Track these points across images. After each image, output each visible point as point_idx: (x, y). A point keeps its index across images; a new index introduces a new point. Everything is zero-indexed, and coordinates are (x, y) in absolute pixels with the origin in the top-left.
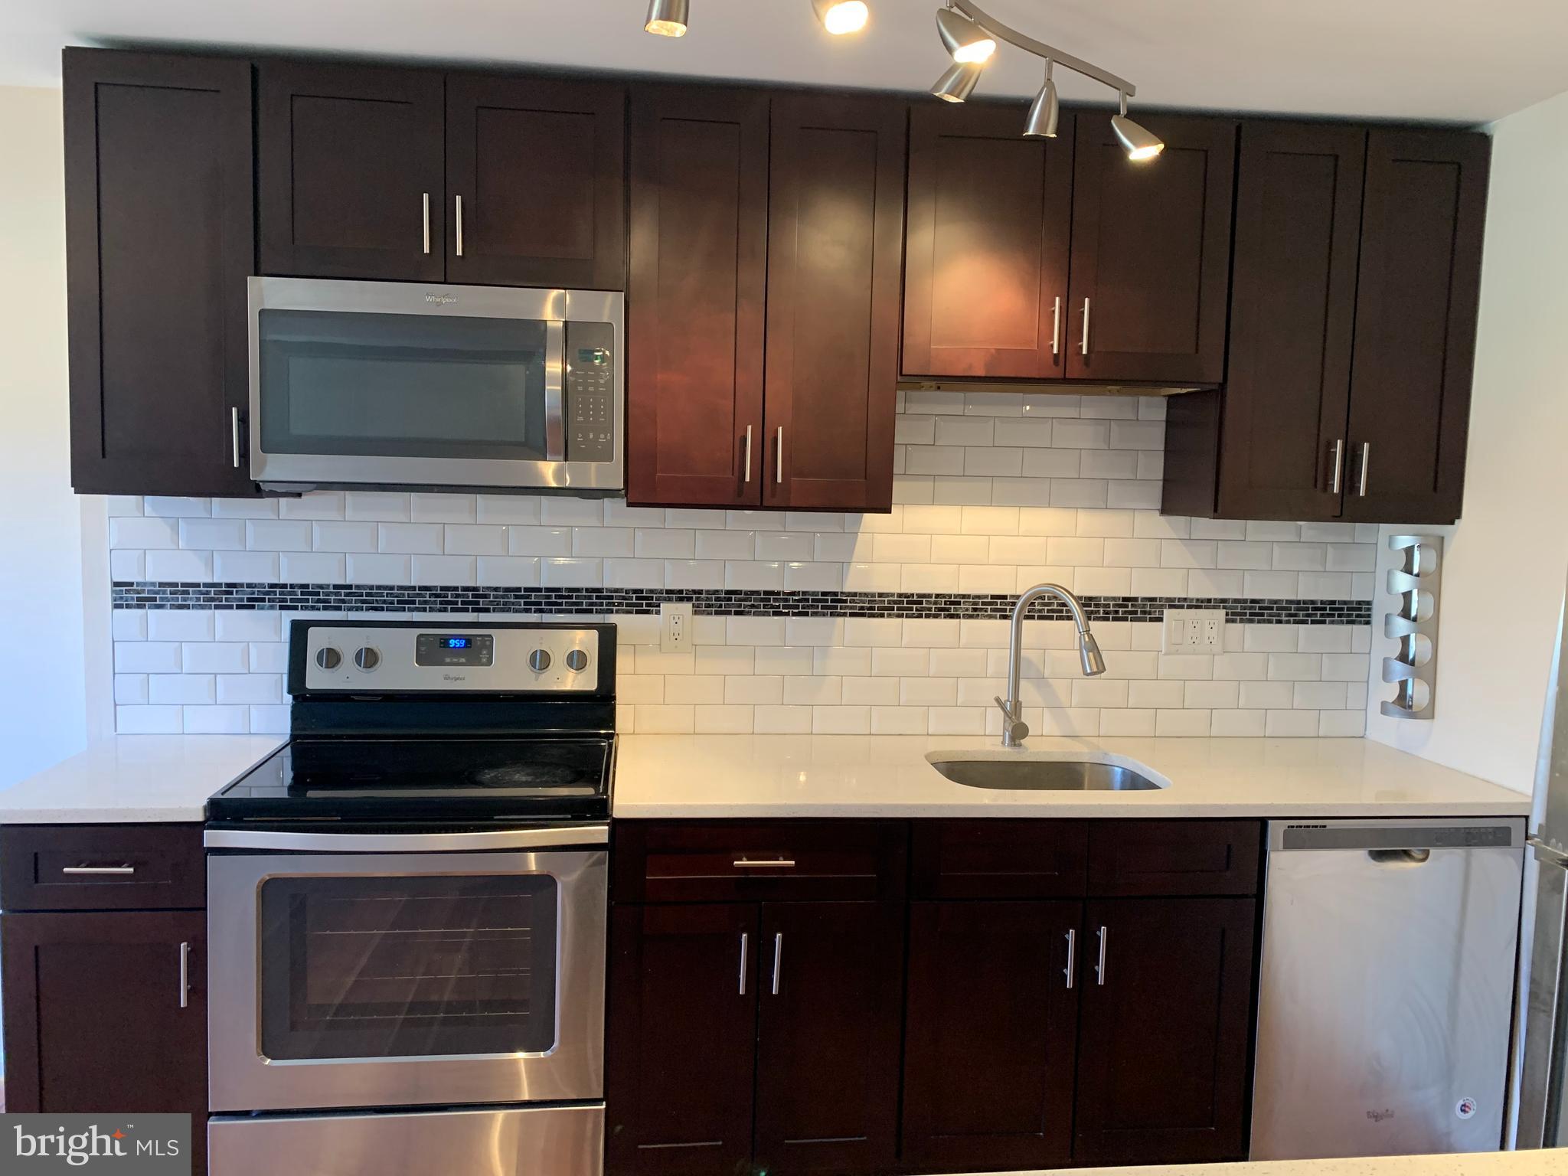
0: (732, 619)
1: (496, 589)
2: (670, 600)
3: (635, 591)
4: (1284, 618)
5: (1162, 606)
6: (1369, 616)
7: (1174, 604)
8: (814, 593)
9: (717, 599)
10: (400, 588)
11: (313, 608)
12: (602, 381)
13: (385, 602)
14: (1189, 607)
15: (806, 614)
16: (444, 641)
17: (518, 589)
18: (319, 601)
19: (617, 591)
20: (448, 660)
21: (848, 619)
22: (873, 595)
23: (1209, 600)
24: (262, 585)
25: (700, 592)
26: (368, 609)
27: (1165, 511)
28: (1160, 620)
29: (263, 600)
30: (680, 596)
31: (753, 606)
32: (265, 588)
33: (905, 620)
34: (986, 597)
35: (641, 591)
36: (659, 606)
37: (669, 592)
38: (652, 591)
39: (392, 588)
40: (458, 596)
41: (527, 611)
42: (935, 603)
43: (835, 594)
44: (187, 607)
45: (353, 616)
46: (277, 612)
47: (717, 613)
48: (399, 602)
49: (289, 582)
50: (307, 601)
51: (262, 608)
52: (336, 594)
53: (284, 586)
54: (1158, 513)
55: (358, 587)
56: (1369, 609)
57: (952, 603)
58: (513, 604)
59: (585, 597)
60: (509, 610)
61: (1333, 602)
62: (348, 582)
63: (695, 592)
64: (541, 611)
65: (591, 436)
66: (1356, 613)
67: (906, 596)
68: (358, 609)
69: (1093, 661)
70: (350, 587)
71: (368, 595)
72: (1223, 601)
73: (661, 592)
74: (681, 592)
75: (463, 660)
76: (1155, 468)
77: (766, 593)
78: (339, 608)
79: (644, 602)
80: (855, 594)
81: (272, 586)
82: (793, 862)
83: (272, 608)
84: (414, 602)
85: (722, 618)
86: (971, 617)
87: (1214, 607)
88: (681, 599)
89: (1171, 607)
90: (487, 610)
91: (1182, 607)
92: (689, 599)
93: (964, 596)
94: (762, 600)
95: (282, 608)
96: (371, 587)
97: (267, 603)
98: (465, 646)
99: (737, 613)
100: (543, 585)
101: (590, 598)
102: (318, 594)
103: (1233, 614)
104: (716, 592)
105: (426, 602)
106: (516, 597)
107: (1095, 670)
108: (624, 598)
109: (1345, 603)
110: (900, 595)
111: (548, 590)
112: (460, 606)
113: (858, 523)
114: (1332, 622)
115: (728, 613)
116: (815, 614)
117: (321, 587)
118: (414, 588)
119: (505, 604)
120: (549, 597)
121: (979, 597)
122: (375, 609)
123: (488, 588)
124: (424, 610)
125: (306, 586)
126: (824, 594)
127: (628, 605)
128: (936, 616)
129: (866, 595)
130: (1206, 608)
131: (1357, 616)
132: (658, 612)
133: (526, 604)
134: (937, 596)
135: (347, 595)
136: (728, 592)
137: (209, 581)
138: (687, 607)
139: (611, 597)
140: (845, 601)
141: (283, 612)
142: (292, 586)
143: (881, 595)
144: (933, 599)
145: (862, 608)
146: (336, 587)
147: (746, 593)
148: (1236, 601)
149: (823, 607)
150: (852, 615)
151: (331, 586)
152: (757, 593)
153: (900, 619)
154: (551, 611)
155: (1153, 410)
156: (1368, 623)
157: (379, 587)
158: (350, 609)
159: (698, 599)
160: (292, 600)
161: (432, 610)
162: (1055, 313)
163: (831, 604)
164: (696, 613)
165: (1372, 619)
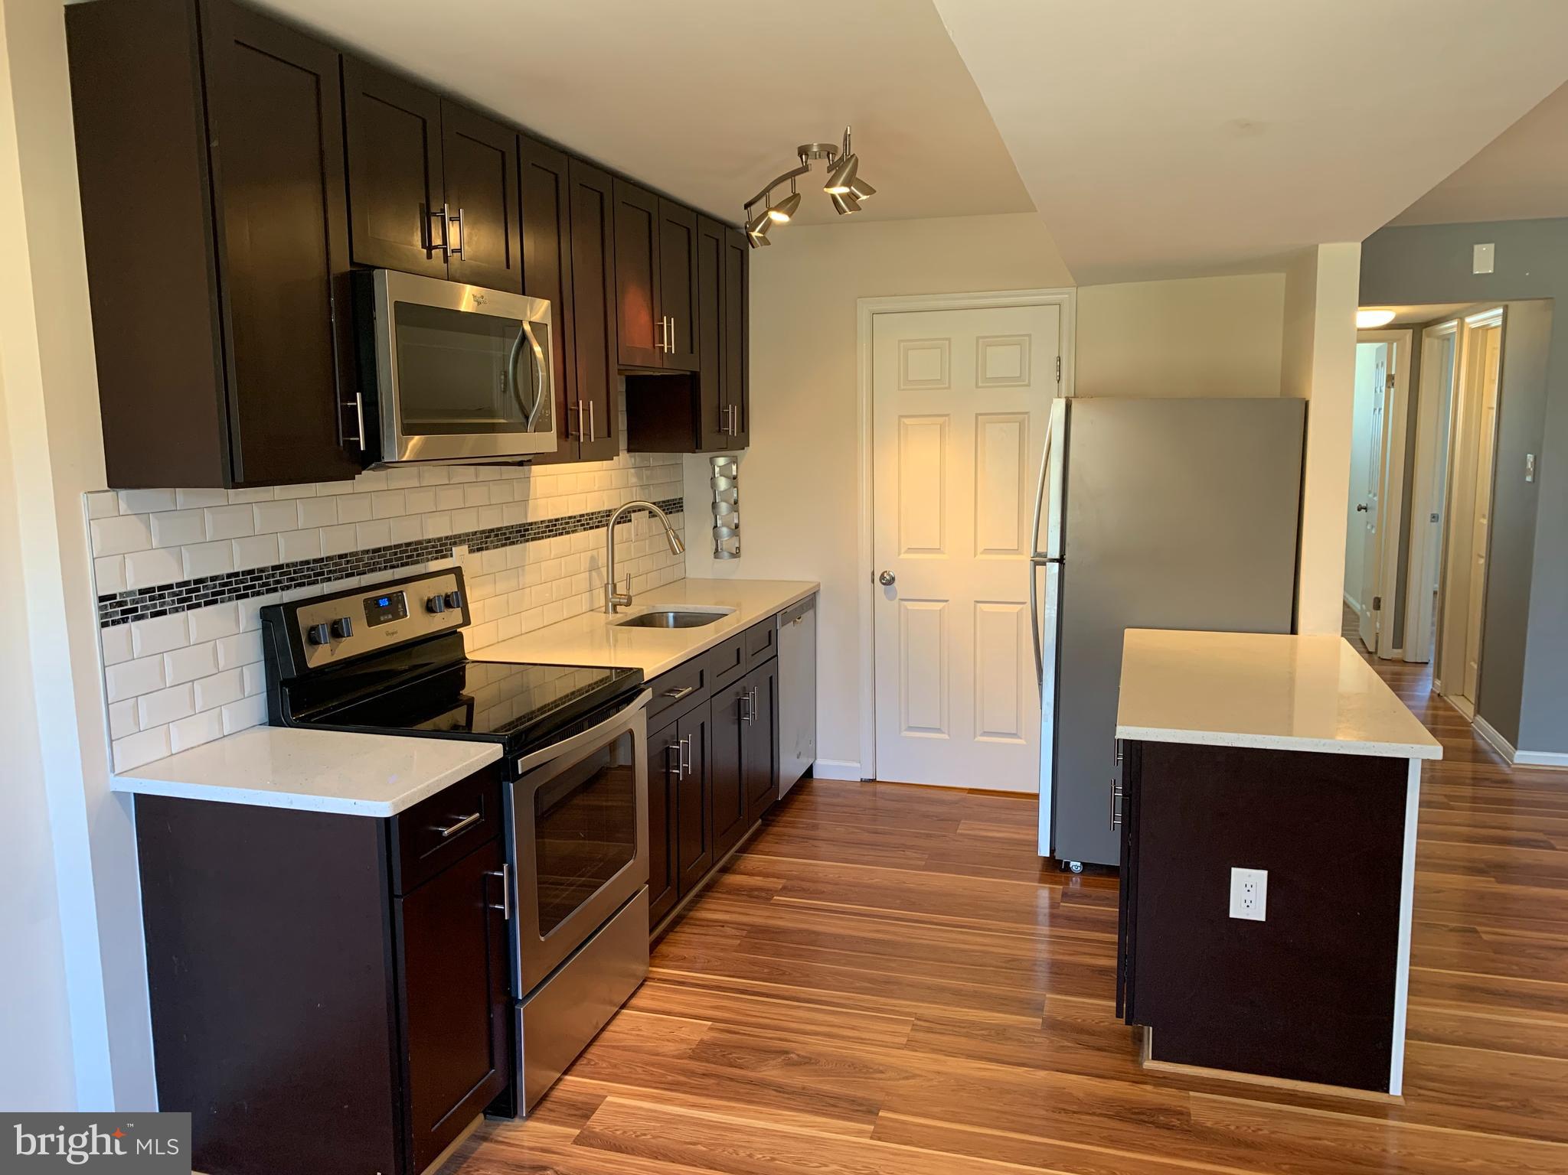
0: (486, 553)
2: (455, 544)
3: (438, 540)
6: (682, 506)
8: (516, 526)
9: (478, 539)
11: (259, 594)
13: (304, 577)
15: (514, 543)
16: (377, 602)
17: (379, 550)
18: (263, 585)
19: (430, 541)
20: (382, 619)
21: (531, 544)
22: (539, 523)
24: (222, 577)
25: (469, 534)
26: (295, 586)
27: (632, 450)
28: (630, 521)
29: (223, 592)
30: (461, 539)
31: (492, 541)
32: (223, 579)
33: (551, 539)
34: (578, 516)
35: (441, 539)
36: (451, 550)
37: (455, 537)
38: (446, 538)
39: (307, 562)
40: (348, 562)
41: (388, 568)
42: (561, 524)
43: (524, 525)
44: (163, 613)
46: (234, 602)
47: (478, 550)
48: (314, 575)
49: (240, 570)
50: (255, 586)
51: (221, 601)
52: (271, 576)
54: (626, 452)
55: (288, 565)
56: (682, 502)
57: (567, 523)
58: (377, 563)
59: (414, 550)
61: (673, 500)
63: (466, 535)
64: (394, 567)
66: (679, 505)
67: (551, 521)
70: (281, 566)
71: (295, 572)
73: (452, 538)
74: (461, 536)
75: (390, 616)
77: (497, 530)
79: (444, 547)
80: (531, 524)
81: (229, 576)
83: (230, 599)
84: (323, 574)
85: (481, 553)
86: (574, 532)
88: (461, 543)
92: (465, 541)
93: (570, 518)
94: (496, 536)
95: (237, 598)
97: (226, 595)
98: (389, 605)
99: (487, 548)
100: (392, 543)
101: (418, 550)
102: (261, 578)
104: (476, 533)
105: (330, 572)
108: (433, 546)
109: (676, 500)
110: (548, 521)
113: (530, 471)
114: (674, 512)
115: (483, 549)
116: (518, 542)
117: (261, 570)
118: (323, 560)
119: (374, 564)
120: (396, 554)
121: (575, 517)
122: (299, 585)
123: (363, 552)
125: (253, 571)
126: (520, 526)
127: (437, 552)
128: (562, 534)
129: (536, 523)
131: (680, 507)
132: (453, 555)
133: (385, 562)
134: (561, 519)
135: (279, 575)
136: (480, 533)
137: (180, 580)
138: (466, 548)
139: (427, 548)
140: (528, 530)
141: (239, 601)
143: (541, 522)
144: (560, 522)
145: (535, 534)
146: (274, 568)
147: (489, 531)
149: (520, 536)
150: (532, 539)
151: (270, 569)
152: (494, 530)
153: (549, 539)
154: (398, 566)
156: (683, 510)
158: (281, 589)
159: (468, 540)
160: (244, 588)
162: (663, 326)
163: (521, 534)
164: (471, 551)
165: (685, 508)
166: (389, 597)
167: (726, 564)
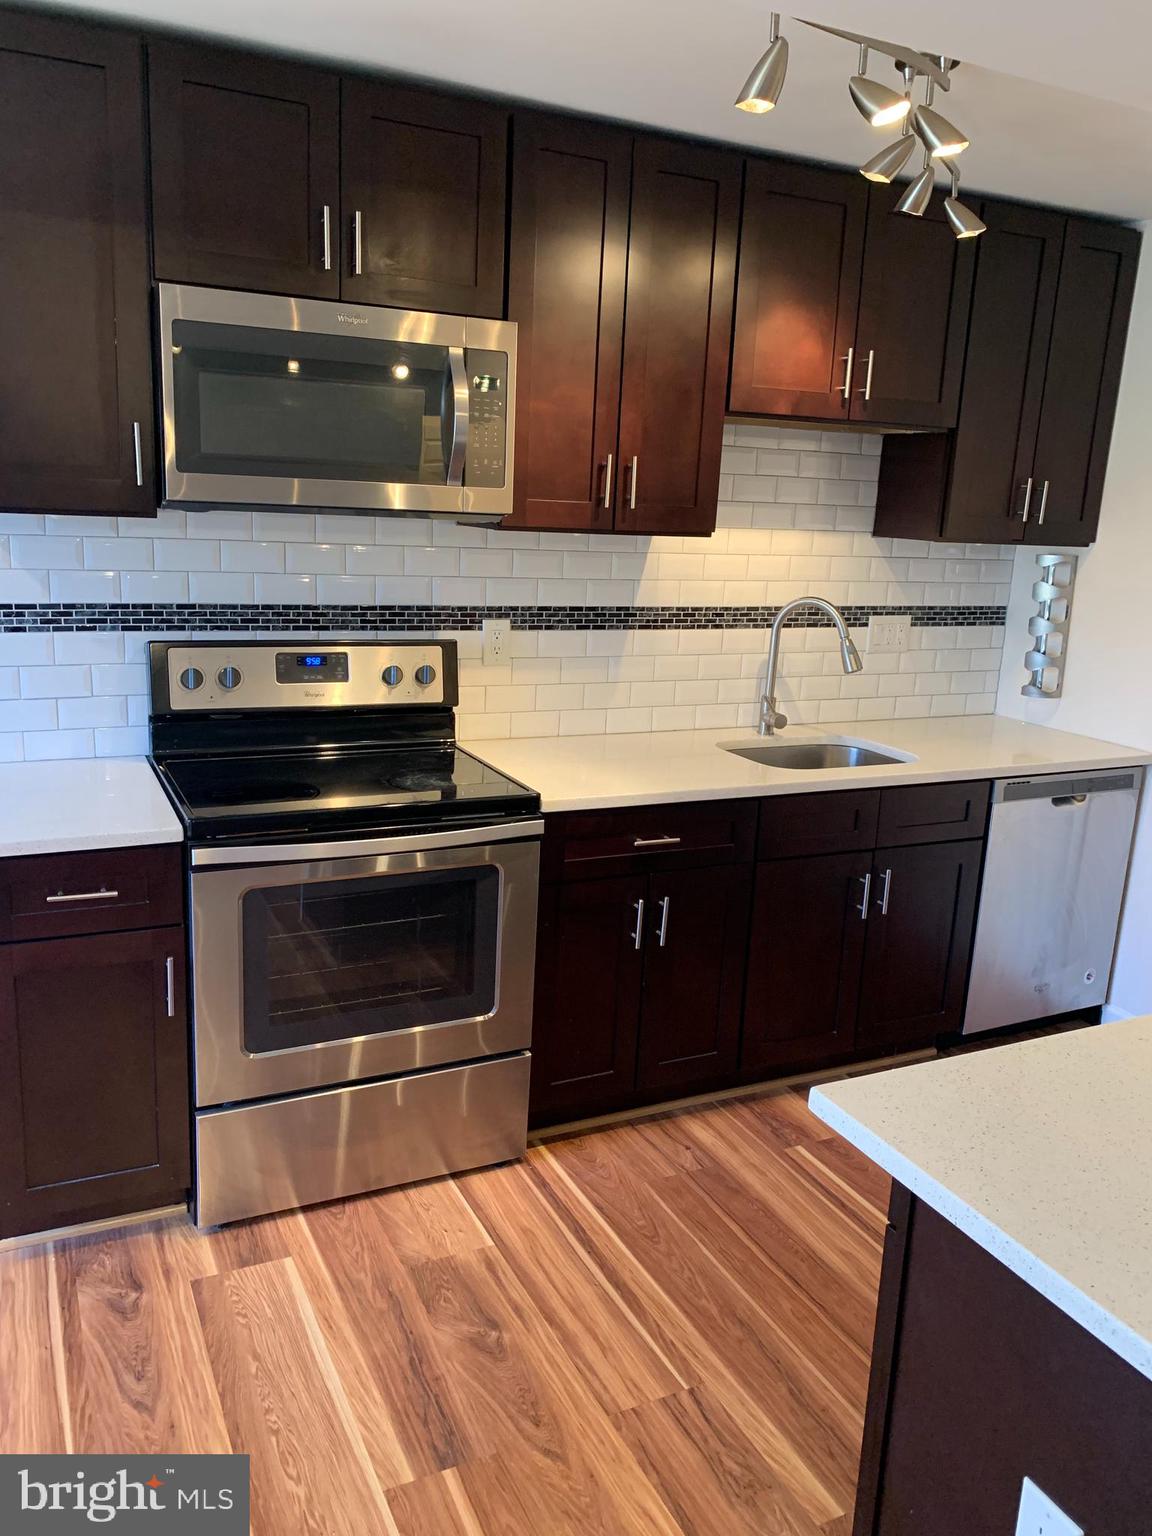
0: (543, 633)
1: (335, 607)
2: (490, 616)
3: (460, 609)
4: (949, 622)
5: (868, 614)
6: (1004, 618)
7: (876, 611)
8: (611, 609)
9: (531, 615)
10: (244, 607)
11: (156, 629)
12: (496, 409)
13: (228, 621)
14: (887, 614)
15: (603, 628)
16: (301, 659)
17: (355, 608)
18: (163, 621)
19: (444, 608)
20: (306, 677)
21: (638, 632)
22: (657, 609)
23: (900, 608)
24: (103, 606)
25: (516, 609)
26: (213, 628)
27: (876, 533)
28: (866, 625)
29: (105, 621)
30: (498, 612)
31: (560, 621)
32: (106, 608)
33: (681, 631)
34: (743, 609)
35: (466, 608)
36: (481, 622)
37: (490, 609)
38: (474, 608)
39: (235, 607)
40: (299, 614)
41: (363, 628)
42: (705, 615)
43: (627, 609)
44: (21, 630)
45: (198, 636)
47: (531, 628)
48: (243, 621)
49: (131, 602)
50: (150, 621)
51: (104, 629)
52: (179, 614)
53: (126, 606)
54: (870, 535)
55: (201, 606)
56: (1004, 613)
57: (717, 615)
58: (350, 622)
59: (416, 615)
60: (346, 628)
61: (982, 608)
62: (192, 602)
63: (512, 608)
64: (376, 628)
65: (486, 462)
66: (995, 616)
67: (683, 609)
68: (202, 628)
69: (853, 662)
70: (193, 606)
71: (211, 614)
72: (910, 608)
73: (483, 609)
74: (500, 608)
75: (320, 677)
76: (870, 496)
77: (572, 609)
78: (182, 628)
79: (468, 618)
80: (643, 609)
81: (113, 606)
82: (678, 839)
83: (114, 629)
84: (257, 621)
85: (535, 632)
86: (731, 627)
87: (904, 614)
88: (500, 616)
89: (875, 614)
90: (326, 628)
91: (881, 614)
92: (508, 616)
93: (727, 609)
94: (568, 615)
95: (124, 629)
96: (215, 607)
97: (109, 624)
98: (321, 664)
99: (548, 628)
100: (378, 603)
101: (421, 615)
102: (161, 614)
103: (916, 619)
104: (530, 608)
105: (268, 621)
106: (353, 615)
107: (855, 668)
108: (450, 615)
109: (989, 608)
110: (678, 609)
111: (383, 608)
112: (301, 624)
113: (648, 544)
114: (980, 624)
115: (540, 628)
116: (611, 627)
117: (163, 606)
118: (257, 607)
119: (343, 621)
120: (383, 615)
121: (737, 609)
122: (219, 628)
123: (327, 607)
124: (268, 628)
125: (149, 606)
126: (619, 609)
127: (454, 622)
128: (705, 627)
129: (651, 609)
130: (898, 614)
131: (997, 618)
132: (480, 628)
133: (362, 621)
134: (707, 609)
135: (190, 614)
136: (541, 609)
137: (45, 602)
138: (506, 623)
139: (439, 615)
140: (635, 615)
141: (126, 633)
142: (135, 606)
143: (663, 609)
144: (704, 612)
145: (648, 621)
146: (180, 606)
147: (555, 609)
148: (919, 608)
149: (618, 621)
150: (641, 627)
151: (174, 606)
152: (564, 609)
153: (677, 631)
154: (385, 629)
155: (872, 447)
156: (1003, 624)
157: (223, 606)
158: (193, 629)
159: (514, 615)
160: (134, 621)
161: (274, 628)
162: (846, 361)
163: (624, 618)
164: (513, 628)
165: (1007, 621)
166: (324, 658)
167: (1037, 703)
